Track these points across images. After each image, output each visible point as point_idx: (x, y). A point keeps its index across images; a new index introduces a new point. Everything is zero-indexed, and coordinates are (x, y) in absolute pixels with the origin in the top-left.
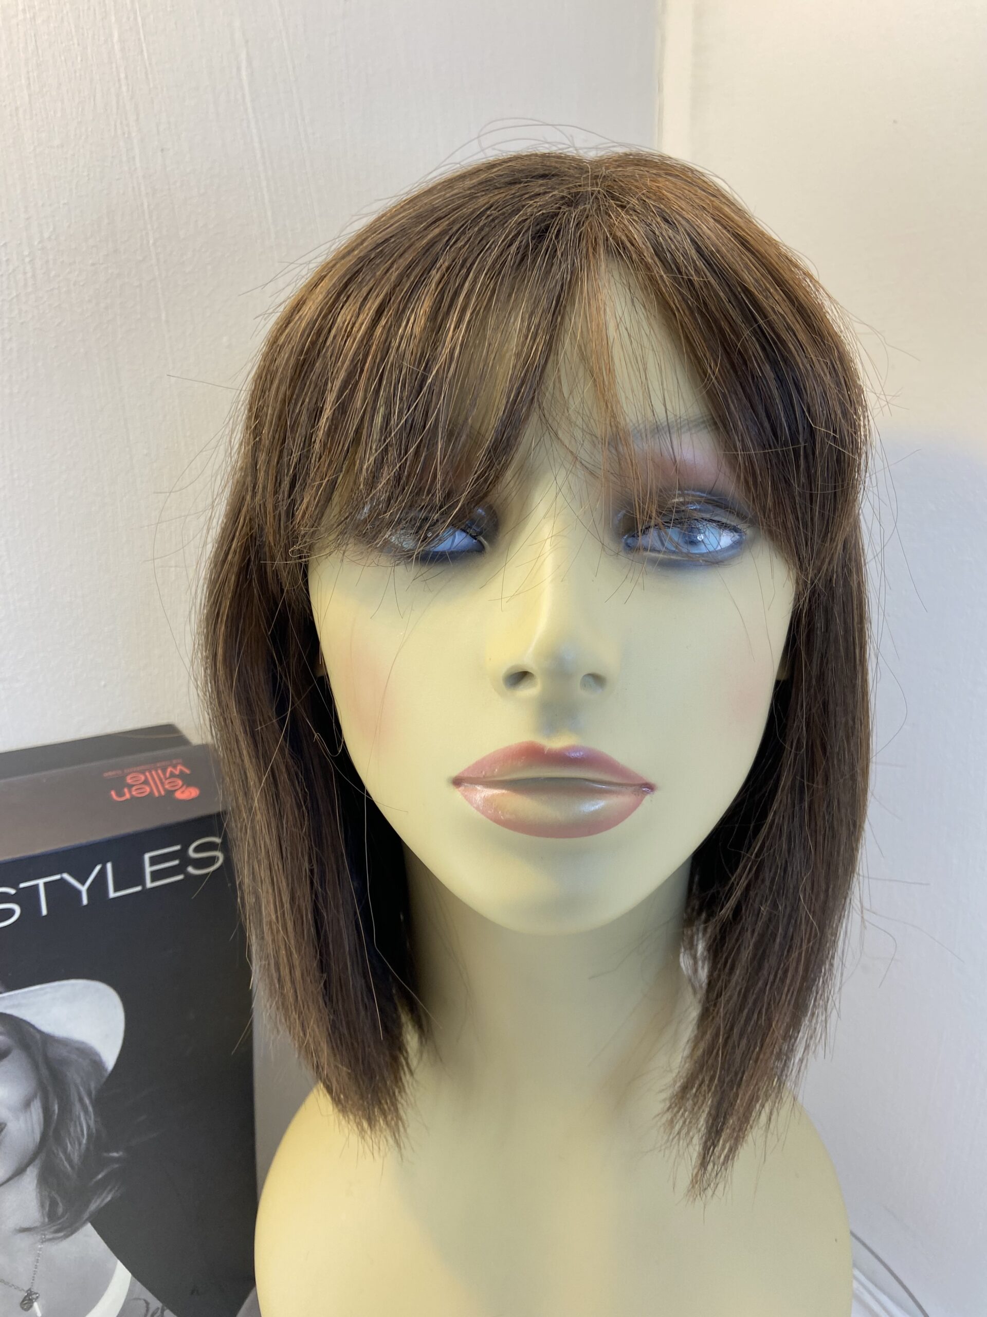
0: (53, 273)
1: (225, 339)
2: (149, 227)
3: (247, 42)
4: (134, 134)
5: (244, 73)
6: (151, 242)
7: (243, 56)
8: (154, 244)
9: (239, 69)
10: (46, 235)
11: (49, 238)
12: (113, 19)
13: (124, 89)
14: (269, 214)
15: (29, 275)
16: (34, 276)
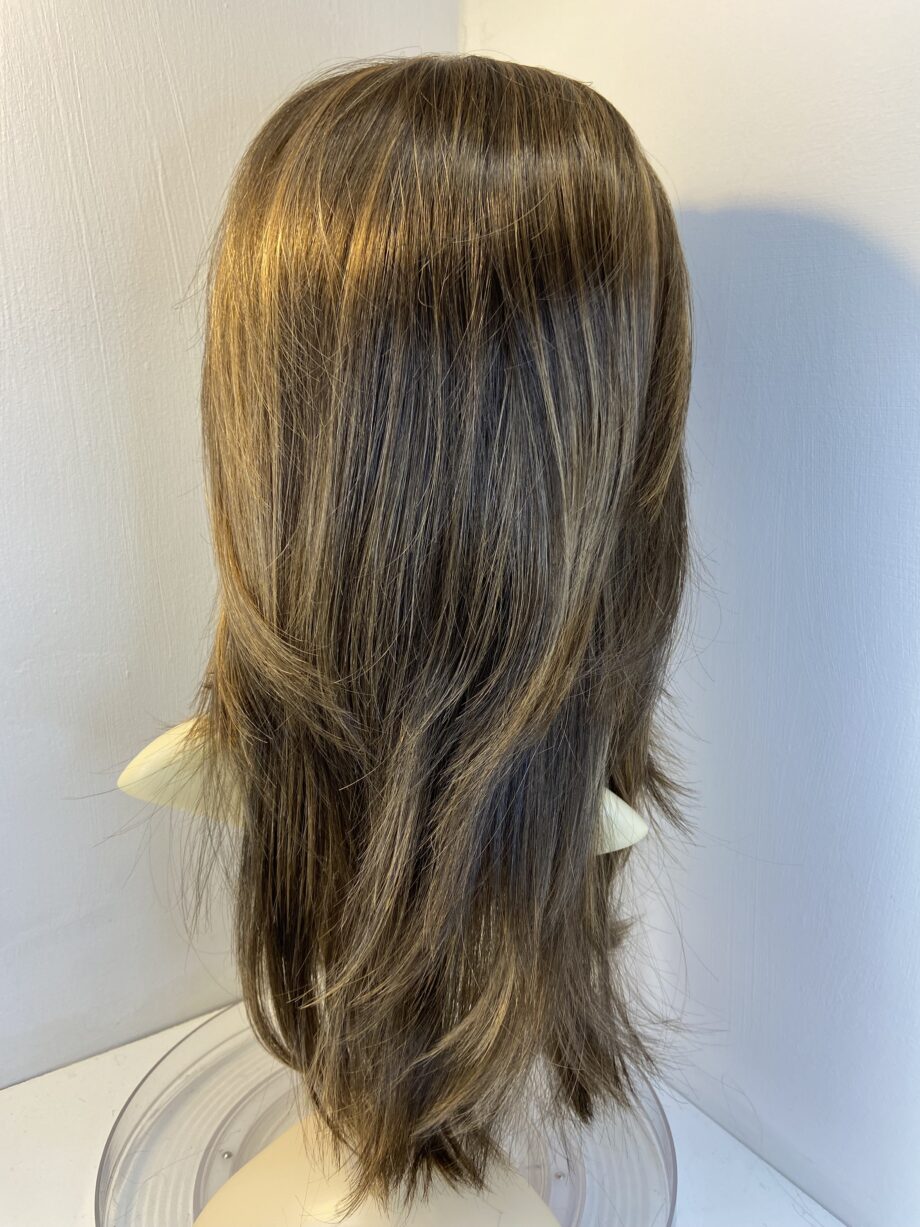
0: (24, 316)
1: (146, 365)
2: (92, 284)
3: (162, 157)
4: (82, 221)
5: (160, 179)
6: (94, 295)
7: (160, 167)
8: (96, 297)
9: (157, 177)
10: (19, 290)
11: (22, 291)
12: (67, 141)
13: (75, 189)
14: (178, 276)
15: (7, 317)
16: (10, 318)
